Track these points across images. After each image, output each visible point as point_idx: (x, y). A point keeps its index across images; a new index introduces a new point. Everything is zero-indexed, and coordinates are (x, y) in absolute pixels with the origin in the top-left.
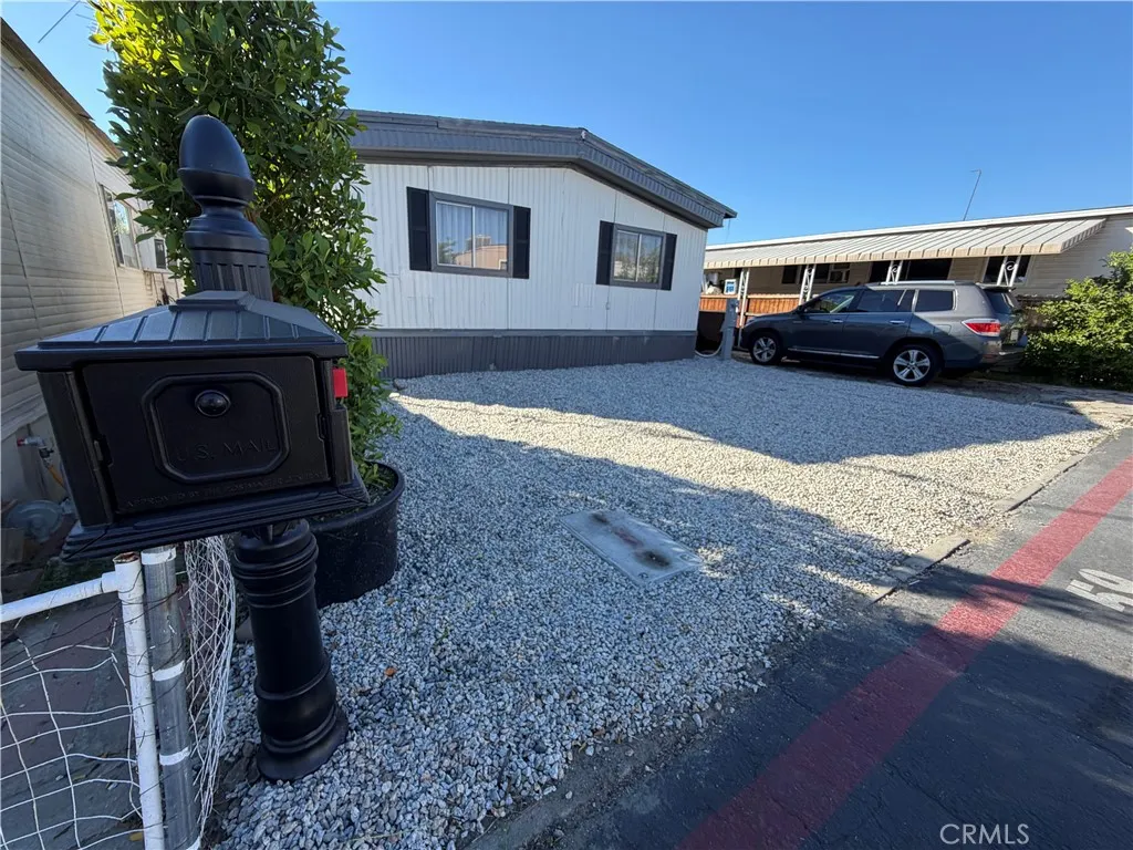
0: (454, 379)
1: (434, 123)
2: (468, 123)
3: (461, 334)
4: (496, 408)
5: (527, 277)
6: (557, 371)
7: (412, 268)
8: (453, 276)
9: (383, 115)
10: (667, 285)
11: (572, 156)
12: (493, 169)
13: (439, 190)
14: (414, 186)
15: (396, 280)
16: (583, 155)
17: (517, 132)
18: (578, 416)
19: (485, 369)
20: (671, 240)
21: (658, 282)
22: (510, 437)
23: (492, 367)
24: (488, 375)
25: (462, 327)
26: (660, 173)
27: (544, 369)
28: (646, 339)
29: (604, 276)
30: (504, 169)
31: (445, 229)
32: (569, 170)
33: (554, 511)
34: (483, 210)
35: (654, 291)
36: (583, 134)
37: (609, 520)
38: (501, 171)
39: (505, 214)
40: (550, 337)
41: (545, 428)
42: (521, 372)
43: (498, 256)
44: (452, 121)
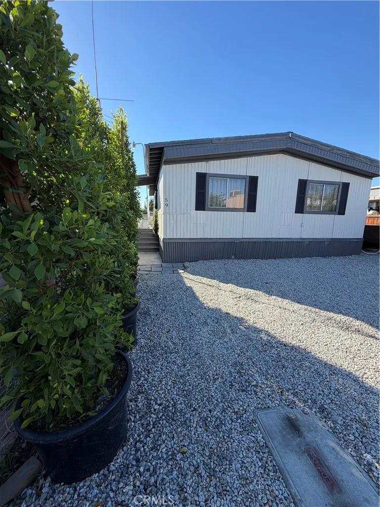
0: (212, 264)
1: (211, 141)
2: (227, 139)
3: (218, 241)
4: (230, 286)
5: (255, 211)
6: (269, 261)
7: (196, 210)
8: (216, 212)
9: (187, 141)
10: (342, 212)
11: (283, 147)
12: (239, 159)
13: (211, 172)
14: (200, 172)
15: (189, 215)
16: (289, 146)
17: (252, 139)
18: (280, 299)
19: (229, 258)
20: (346, 186)
21: (335, 211)
22: (233, 312)
23: (233, 257)
24: (230, 261)
25: (218, 237)
26: (338, 149)
27: (262, 259)
28: (326, 243)
29: (300, 208)
30: (245, 159)
31: (213, 189)
32: (281, 155)
33: (254, 402)
34: (233, 180)
35: (333, 215)
36: (290, 135)
37: (303, 429)
38: (244, 159)
39: (244, 180)
40: (266, 242)
41: (257, 306)
42: (249, 261)
43: (240, 201)
44: (219, 139)
